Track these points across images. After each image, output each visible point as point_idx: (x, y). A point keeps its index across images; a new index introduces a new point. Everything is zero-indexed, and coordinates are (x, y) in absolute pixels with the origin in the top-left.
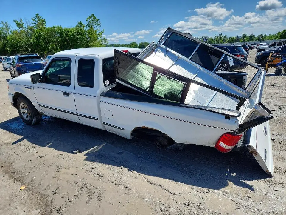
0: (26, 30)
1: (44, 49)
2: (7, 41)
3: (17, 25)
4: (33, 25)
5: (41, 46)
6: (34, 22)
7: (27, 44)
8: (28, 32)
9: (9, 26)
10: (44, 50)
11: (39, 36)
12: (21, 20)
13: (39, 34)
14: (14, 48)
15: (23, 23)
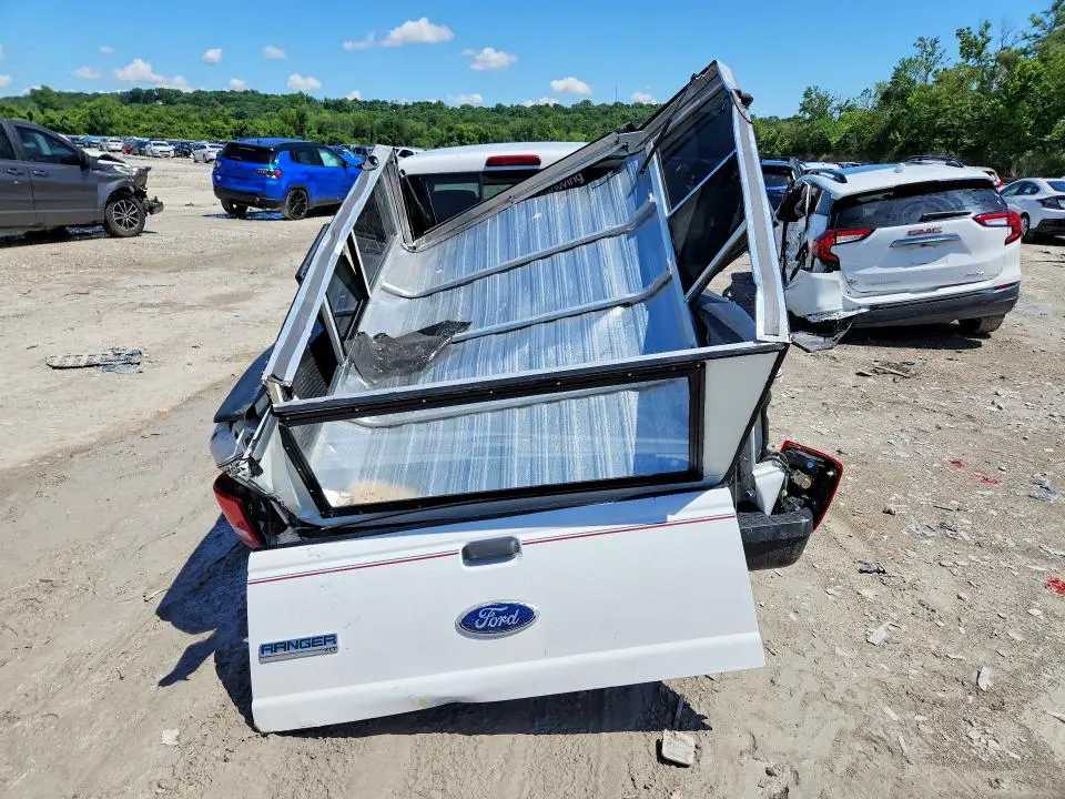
0: (992, 64)
1: (1019, 144)
2: (907, 107)
3: (962, 49)
4: (1024, 44)
5: (1019, 130)
6: (1036, 30)
7: (965, 121)
8: (993, 75)
9: (937, 54)
10: (1021, 147)
11: (1024, 88)
12: (987, 26)
13: (1029, 80)
14: (917, 134)
15: (989, 40)
